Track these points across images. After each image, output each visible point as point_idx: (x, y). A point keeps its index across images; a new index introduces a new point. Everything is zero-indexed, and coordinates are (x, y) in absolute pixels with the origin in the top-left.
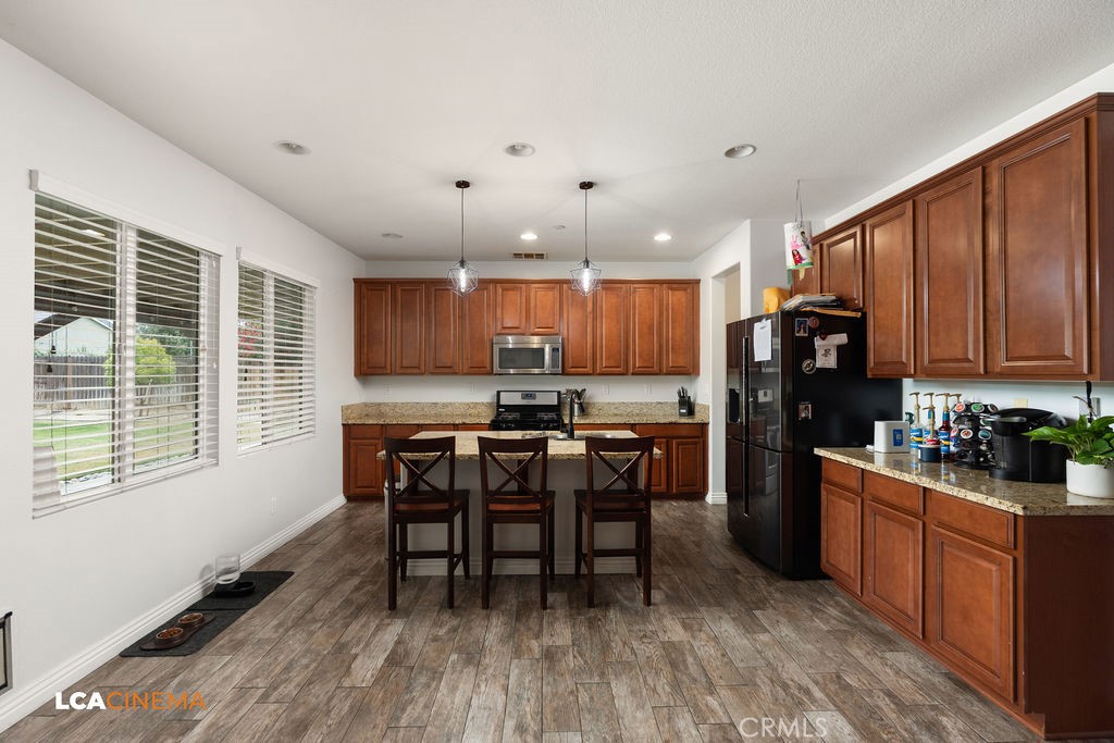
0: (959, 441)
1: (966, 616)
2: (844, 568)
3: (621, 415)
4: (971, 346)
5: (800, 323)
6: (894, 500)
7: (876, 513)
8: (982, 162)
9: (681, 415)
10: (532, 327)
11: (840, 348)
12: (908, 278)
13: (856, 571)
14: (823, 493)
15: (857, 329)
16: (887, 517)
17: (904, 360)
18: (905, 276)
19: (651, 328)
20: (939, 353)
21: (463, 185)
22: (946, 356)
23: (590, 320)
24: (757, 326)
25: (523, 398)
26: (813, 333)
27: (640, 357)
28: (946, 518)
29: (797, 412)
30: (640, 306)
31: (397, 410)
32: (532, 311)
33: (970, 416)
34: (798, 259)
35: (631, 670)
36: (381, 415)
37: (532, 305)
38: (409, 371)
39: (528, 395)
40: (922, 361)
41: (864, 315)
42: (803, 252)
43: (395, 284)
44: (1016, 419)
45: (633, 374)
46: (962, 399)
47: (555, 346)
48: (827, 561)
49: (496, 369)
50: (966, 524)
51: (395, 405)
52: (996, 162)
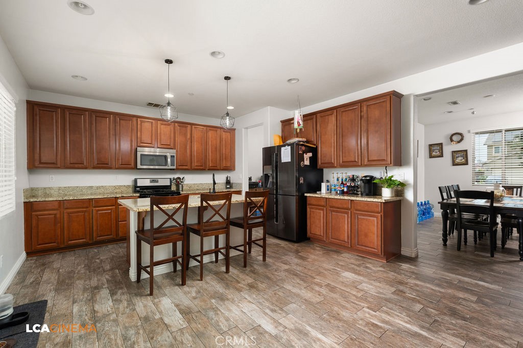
0: (348, 187)
1: (366, 235)
2: (318, 233)
3: (200, 190)
4: (357, 157)
5: (301, 148)
6: (340, 206)
7: (332, 211)
8: (360, 102)
9: (227, 188)
10: (159, 145)
11: (310, 158)
12: (334, 135)
13: (323, 233)
14: (308, 210)
15: (314, 151)
16: (337, 212)
17: (333, 162)
18: (333, 135)
19: (216, 148)
20: (345, 159)
21: (169, 62)
22: (348, 160)
23: (189, 143)
24: (283, 149)
25: (151, 182)
26: (304, 152)
27: (212, 162)
28: (359, 208)
29: (299, 181)
30: (211, 138)
31: (61, 192)
32: (159, 135)
33: (353, 179)
34: (299, 125)
35: (285, 281)
36: (46, 195)
37: (159, 132)
38: (76, 165)
39: (153, 181)
40: (340, 162)
41: (317, 146)
42: (301, 123)
43: (64, 108)
44: (368, 178)
45: (209, 170)
46: (347, 174)
47: (172, 155)
48: (310, 233)
49: (139, 166)
50: (366, 208)
51: (59, 189)
52: (365, 103)
